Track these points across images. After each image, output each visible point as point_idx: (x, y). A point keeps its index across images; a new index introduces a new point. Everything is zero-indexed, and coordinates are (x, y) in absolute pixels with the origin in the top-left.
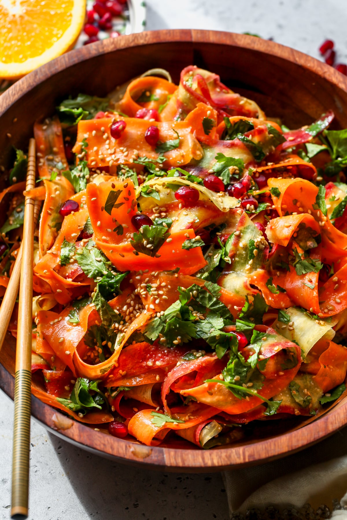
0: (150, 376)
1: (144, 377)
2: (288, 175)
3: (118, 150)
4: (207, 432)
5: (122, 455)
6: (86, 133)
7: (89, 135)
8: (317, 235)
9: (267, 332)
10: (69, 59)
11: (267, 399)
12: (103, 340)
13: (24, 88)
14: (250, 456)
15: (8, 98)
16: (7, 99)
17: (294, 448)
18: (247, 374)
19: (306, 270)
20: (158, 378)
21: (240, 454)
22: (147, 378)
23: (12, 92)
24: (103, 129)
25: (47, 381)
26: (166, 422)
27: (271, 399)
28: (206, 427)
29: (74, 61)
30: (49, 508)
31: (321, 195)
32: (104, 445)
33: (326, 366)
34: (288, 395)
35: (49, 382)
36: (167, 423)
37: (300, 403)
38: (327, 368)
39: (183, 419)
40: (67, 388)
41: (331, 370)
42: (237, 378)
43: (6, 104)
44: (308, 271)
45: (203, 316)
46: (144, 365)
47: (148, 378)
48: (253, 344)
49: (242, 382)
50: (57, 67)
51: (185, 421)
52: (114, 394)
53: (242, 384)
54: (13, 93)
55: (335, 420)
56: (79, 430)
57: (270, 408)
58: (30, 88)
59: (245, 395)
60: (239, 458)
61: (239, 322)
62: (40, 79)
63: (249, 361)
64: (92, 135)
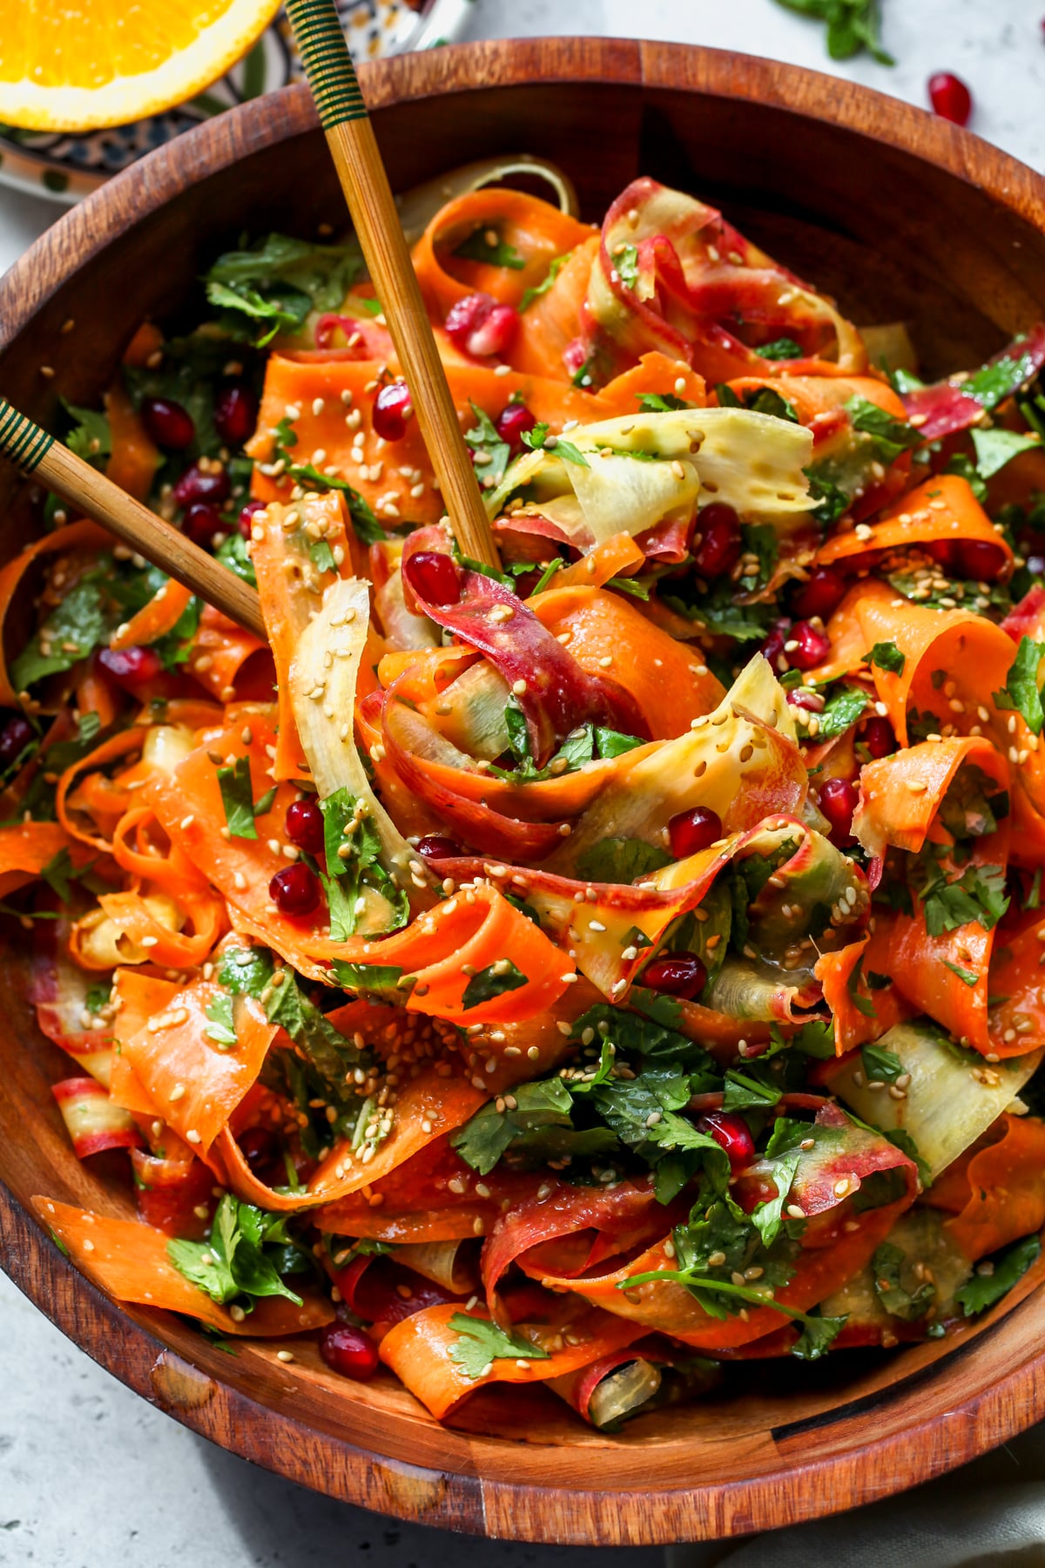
0: (454, 1219)
1: (438, 1220)
2: (922, 564)
3: (392, 474)
4: (615, 1393)
5: (356, 1498)
6: (292, 401)
7: (301, 411)
8: (997, 791)
9: (817, 1120)
10: (245, 132)
11: (803, 1312)
12: (312, 1094)
13: (98, 230)
14: (737, 1518)
15: (48, 262)
16: (43, 266)
17: (870, 1499)
18: (747, 1244)
19: (956, 915)
20: (477, 1225)
21: (707, 1508)
22: (445, 1222)
23: (61, 242)
24: (346, 394)
25: (142, 1187)
26: (495, 1359)
27: (815, 1311)
28: (616, 1377)
29: (262, 138)
30: (134, 1533)
31: (1023, 666)
32: (305, 1463)
33: (988, 1192)
34: (866, 1293)
35: (147, 1191)
36: (499, 1363)
37: (899, 1314)
38: (990, 1199)
39: (546, 1347)
40: (200, 1211)
41: (1003, 1202)
42: (717, 1257)
43: (41, 285)
44: (964, 918)
45: (630, 1068)
46: (439, 1186)
47: (449, 1224)
48: (772, 1158)
49: (730, 1268)
50: (205, 158)
51: (551, 1355)
52: (341, 1257)
53: (731, 1272)
54: (65, 245)
55: (1000, 1413)
56: (231, 1413)
57: (809, 1336)
58: (118, 231)
59: (736, 1303)
60: (705, 1522)
61: (735, 1082)
62: (149, 197)
63: (757, 1219)
64: (312, 411)
